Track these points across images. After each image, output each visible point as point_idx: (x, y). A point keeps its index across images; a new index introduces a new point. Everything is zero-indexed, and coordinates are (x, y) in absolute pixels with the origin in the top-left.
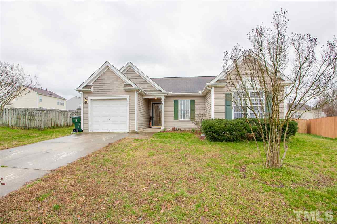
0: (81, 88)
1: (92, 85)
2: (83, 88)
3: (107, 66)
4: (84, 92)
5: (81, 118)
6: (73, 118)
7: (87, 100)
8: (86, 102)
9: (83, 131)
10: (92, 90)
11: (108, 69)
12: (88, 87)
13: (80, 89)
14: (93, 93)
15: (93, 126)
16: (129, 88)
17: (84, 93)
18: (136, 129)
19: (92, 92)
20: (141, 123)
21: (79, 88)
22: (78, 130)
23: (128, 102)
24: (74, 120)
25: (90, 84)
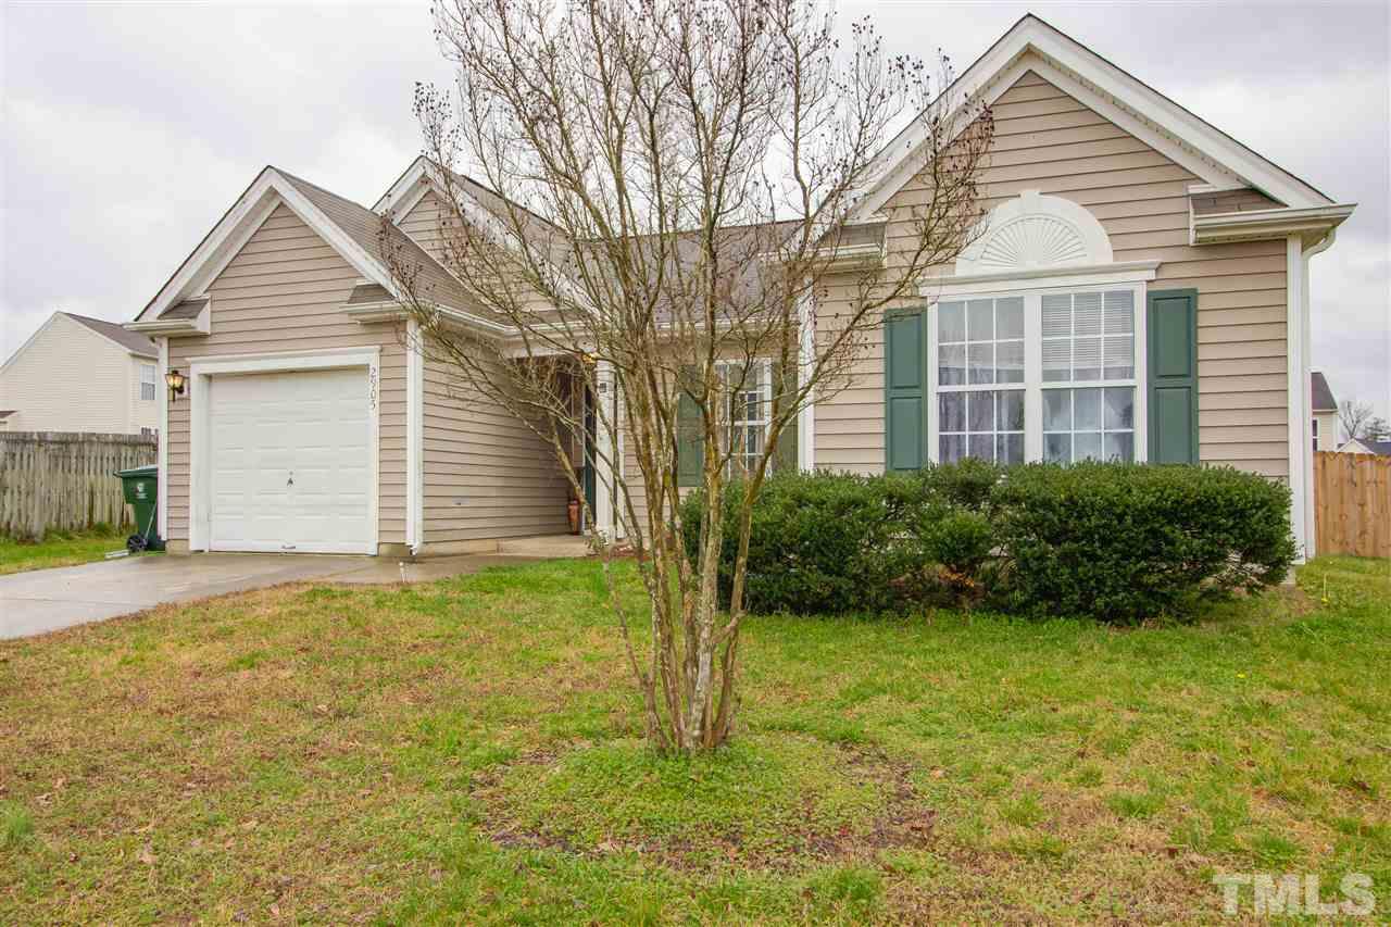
0: (151, 318)
1: (207, 296)
2: (159, 318)
3: (272, 193)
4: (170, 339)
5: (156, 479)
6: (129, 479)
7: (184, 378)
8: (180, 390)
9: (167, 546)
10: (202, 323)
11: (281, 205)
12: (186, 309)
13: (150, 320)
14: (209, 341)
15: (213, 517)
16: (375, 306)
17: (173, 343)
18: (414, 540)
19: (204, 336)
20: (468, 503)
21: (144, 319)
22: (146, 543)
23: (371, 386)
24: (131, 484)
25: (199, 294)
